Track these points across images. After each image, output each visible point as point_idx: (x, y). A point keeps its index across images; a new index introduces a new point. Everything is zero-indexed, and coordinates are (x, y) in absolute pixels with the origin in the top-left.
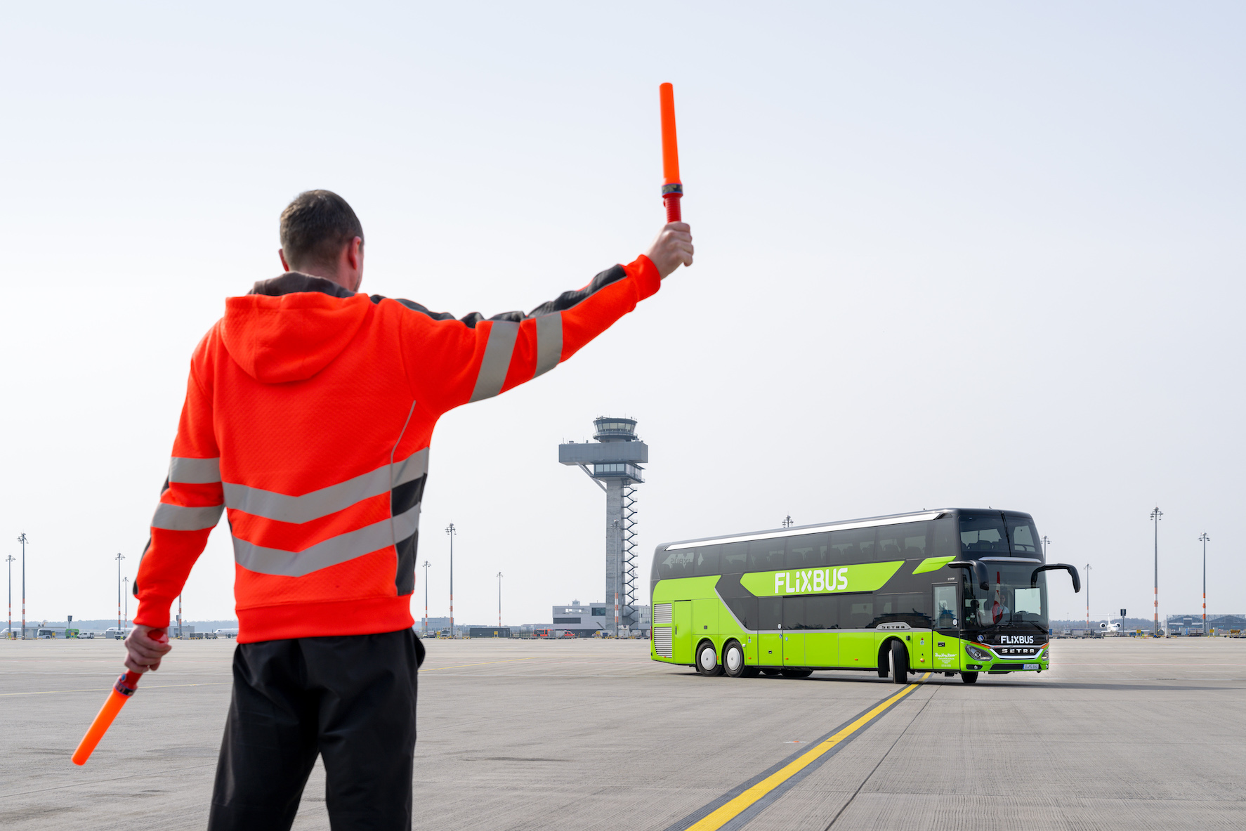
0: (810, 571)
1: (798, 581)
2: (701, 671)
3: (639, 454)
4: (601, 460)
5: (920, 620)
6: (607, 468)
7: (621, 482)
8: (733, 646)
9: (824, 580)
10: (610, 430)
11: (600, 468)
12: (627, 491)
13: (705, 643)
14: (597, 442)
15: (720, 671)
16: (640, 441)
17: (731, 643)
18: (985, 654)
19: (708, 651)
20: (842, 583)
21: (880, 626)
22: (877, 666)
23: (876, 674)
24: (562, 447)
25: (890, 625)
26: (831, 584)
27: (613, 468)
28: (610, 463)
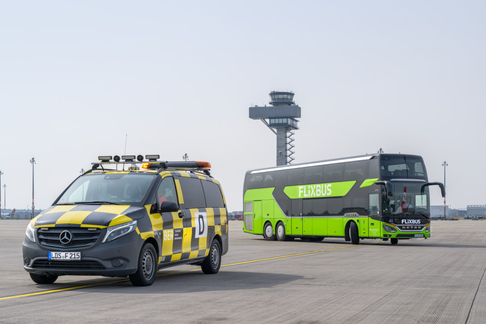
0: (315, 185)
1: (309, 191)
2: (266, 238)
3: (296, 112)
4: (274, 116)
5: (364, 212)
6: (277, 121)
7: (285, 129)
8: (280, 225)
9: (321, 190)
10: (279, 99)
11: (273, 121)
12: (288, 134)
13: (268, 223)
14: (271, 106)
15: (275, 238)
16: (296, 105)
17: (279, 223)
18: (393, 229)
19: (269, 227)
20: (329, 192)
21: (345, 215)
22: (344, 235)
23: (344, 239)
24: (251, 109)
25: (350, 214)
26: (324, 193)
27: (281, 121)
28: (279, 118)
